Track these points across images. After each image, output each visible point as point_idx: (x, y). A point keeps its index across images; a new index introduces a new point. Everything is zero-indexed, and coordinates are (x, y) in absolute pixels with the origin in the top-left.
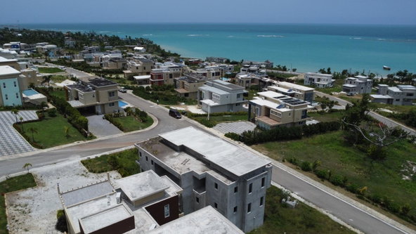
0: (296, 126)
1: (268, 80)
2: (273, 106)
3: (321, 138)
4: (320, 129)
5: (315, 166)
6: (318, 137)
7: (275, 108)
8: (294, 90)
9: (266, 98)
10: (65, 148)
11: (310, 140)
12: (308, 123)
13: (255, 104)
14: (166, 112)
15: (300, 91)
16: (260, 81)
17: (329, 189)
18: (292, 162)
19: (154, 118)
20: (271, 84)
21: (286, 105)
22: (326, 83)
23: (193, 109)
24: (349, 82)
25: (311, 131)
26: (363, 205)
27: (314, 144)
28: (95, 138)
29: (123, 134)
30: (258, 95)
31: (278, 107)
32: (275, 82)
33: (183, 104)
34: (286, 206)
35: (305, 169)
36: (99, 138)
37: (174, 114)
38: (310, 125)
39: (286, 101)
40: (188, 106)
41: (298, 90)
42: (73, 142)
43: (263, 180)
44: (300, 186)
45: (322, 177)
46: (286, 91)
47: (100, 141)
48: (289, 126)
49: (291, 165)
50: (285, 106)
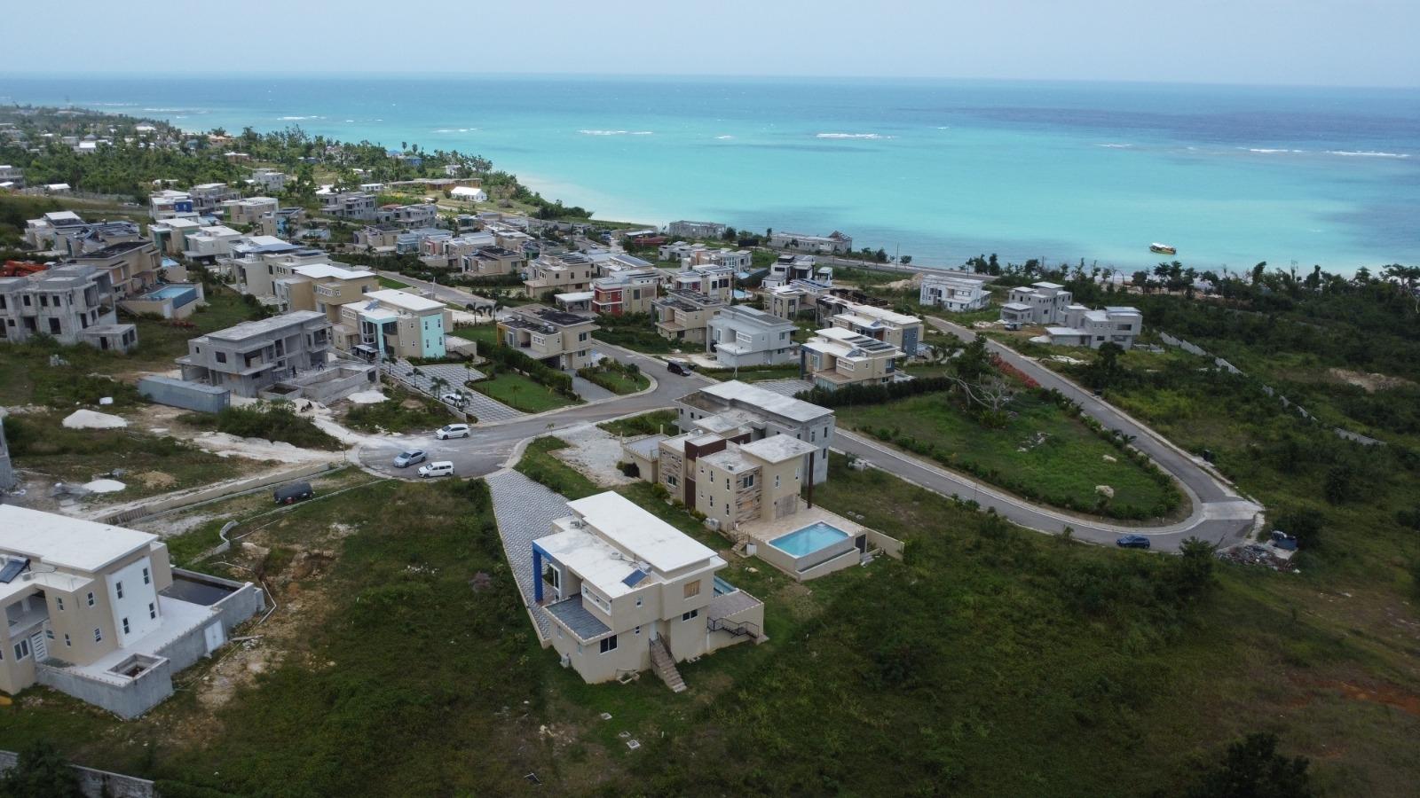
0: (878, 383)
1: (836, 300)
2: (840, 352)
3: (915, 402)
4: (916, 388)
5: (896, 433)
6: (911, 401)
7: (844, 356)
8: (883, 322)
9: (830, 340)
10: (560, 413)
11: (898, 405)
12: (897, 379)
13: (812, 351)
14: (661, 366)
15: (895, 324)
16: (819, 301)
17: (910, 458)
18: (866, 431)
19: (648, 376)
20: (840, 308)
21: (861, 351)
22: (967, 300)
23: (700, 360)
24: (1018, 297)
25: (899, 392)
26: (948, 472)
27: (902, 410)
28: (586, 402)
29: (615, 398)
30: (817, 335)
31: (849, 355)
32: (850, 304)
33: (678, 351)
34: (852, 468)
35: (883, 438)
36: (592, 403)
37: (674, 368)
38: (899, 382)
39: (863, 344)
40: (690, 356)
41: (891, 323)
42: (562, 406)
43: (826, 429)
44: (871, 454)
45: (904, 446)
46: (867, 324)
47: (595, 406)
48: (865, 384)
49: (863, 434)
50: (859, 353)
